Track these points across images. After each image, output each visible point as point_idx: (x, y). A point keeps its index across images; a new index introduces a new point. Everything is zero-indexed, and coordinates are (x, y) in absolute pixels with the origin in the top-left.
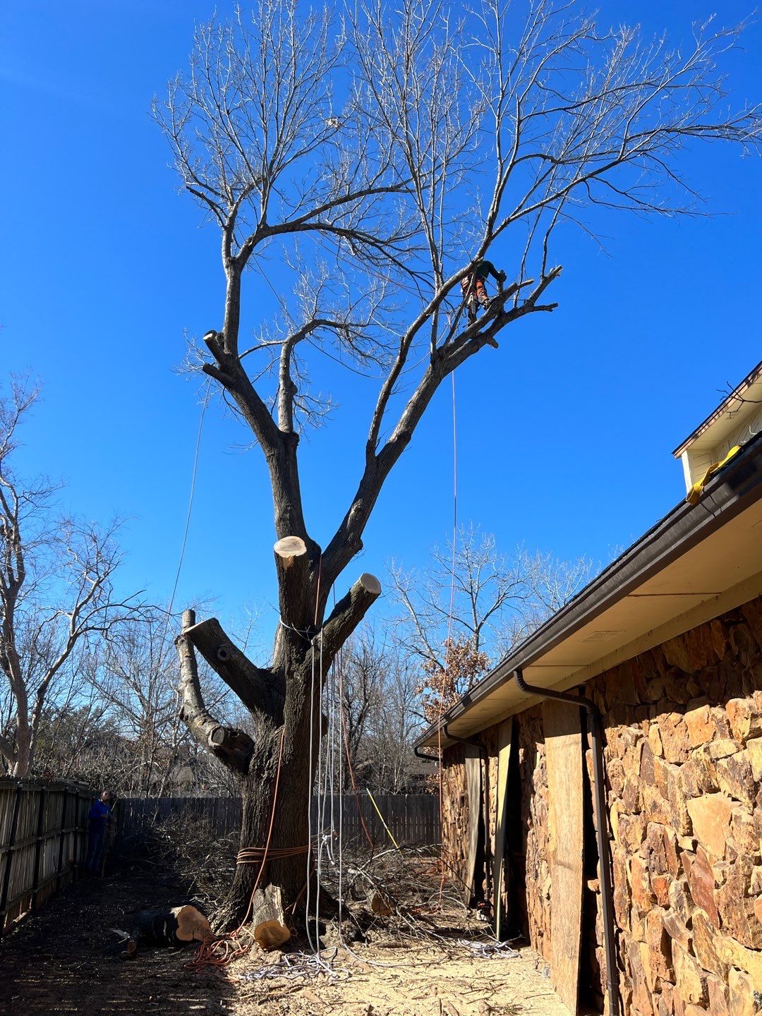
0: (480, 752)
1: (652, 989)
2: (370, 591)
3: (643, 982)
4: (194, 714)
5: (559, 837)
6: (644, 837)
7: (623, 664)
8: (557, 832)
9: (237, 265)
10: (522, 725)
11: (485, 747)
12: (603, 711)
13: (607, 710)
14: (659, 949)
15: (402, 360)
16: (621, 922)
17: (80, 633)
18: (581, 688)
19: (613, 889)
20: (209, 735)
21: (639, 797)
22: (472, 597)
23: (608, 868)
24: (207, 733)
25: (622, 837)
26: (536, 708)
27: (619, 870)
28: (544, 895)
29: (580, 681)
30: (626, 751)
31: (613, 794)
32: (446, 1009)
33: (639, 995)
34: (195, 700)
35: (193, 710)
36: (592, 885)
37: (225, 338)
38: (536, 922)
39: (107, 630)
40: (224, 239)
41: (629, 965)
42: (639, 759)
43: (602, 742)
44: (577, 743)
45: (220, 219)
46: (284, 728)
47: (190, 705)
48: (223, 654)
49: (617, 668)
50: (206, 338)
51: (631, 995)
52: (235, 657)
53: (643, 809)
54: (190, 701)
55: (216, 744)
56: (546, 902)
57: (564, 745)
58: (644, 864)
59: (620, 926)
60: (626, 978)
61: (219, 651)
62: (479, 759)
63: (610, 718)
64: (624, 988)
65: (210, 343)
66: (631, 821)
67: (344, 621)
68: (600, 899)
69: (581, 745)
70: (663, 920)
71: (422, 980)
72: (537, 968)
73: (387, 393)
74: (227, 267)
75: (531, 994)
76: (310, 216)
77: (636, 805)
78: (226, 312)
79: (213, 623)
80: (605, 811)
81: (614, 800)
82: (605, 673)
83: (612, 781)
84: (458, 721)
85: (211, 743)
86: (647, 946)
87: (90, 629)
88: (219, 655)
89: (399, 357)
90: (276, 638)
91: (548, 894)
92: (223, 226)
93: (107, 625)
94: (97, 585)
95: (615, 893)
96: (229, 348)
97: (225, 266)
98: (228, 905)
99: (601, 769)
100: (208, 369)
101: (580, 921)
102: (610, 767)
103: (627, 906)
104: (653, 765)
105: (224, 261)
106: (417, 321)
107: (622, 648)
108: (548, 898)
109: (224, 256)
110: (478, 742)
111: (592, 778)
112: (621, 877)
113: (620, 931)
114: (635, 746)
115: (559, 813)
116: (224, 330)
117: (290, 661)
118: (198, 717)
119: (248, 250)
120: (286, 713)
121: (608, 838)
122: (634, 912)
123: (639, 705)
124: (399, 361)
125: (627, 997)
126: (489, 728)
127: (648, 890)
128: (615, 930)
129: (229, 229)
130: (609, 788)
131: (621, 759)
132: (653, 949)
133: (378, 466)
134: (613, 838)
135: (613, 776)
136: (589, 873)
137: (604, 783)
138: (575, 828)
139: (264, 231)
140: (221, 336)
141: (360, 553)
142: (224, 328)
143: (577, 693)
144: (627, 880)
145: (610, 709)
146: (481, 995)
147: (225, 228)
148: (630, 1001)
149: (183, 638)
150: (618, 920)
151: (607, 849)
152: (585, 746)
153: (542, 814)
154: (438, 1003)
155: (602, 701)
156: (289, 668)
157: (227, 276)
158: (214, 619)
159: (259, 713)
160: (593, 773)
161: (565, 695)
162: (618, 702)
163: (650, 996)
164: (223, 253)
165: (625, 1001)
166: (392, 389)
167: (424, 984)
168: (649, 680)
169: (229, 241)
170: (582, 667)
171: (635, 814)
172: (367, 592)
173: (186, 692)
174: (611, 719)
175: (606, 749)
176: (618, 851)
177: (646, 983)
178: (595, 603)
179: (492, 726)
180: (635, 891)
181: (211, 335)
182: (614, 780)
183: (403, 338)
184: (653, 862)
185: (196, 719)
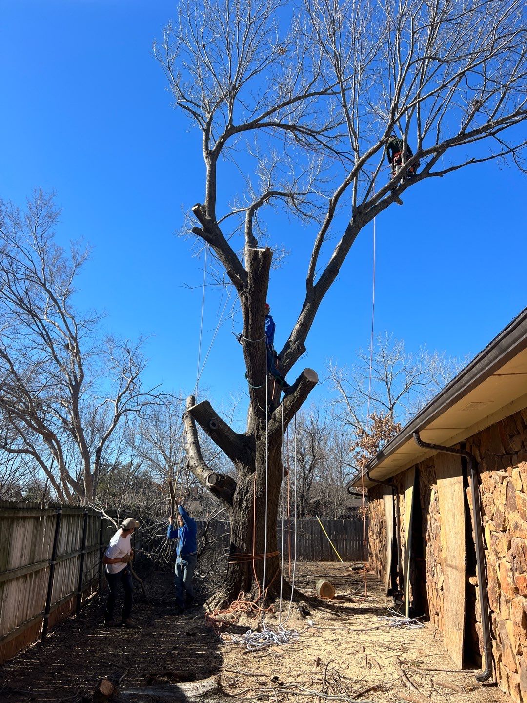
0: (393, 490)
1: (515, 652)
2: (311, 380)
3: (509, 648)
4: (196, 465)
5: (448, 548)
6: (509, 548)
7: (493, 426)
8: (447, 544)
9: (213, 156)
10: (422, 471)
11: (396, 487)
12: (479, 460)
13: (482, 459)
14: (520, 625)
15: (331, 216)
16: (493, 606)
17: (122, 413)
18: (462, 445)
19: (487, 583)
20: (206, 478)
21: (505, 519)
22: (387, 385)
23: (484, 569)
24: (205, 477)
25: (493, 547)
26: (431, 459)
27: (491, 570)
28: (439, 587)
29: (462, 439)
30: (495, 487)
31: (486, 518)
32: (370, 662)
33: (507, 656)
34: (197, 456)
35: (196, 462)
36: (472, 581)
37: (207, 208)
38: (433, 606)
39: (139, 411)
40: (204, 138)
41: (499, 635)
42: (505, 493)
43: (478, 482)
44: (460, 483)
45: (201, 124)
46: (256, 474)
47: (193, 459)
48: (214, 424)
49: (488, 429)
50: (193, 209)
51: (500, 655)
52: (222, 426)
53: (508, 528)
54: (193, 456)
55: (212, 485)
56: (440, 592)
57: (451, 484)
58: (509, 566)
59: (492, 609)
60: (497, 644)
61: (211, 422)
62: (392, 496)
63: (484, 464)
64: (496, 651)
65: (196, 212)
66: (500, 537)
67: (293, 401)
68: (478, 590)
69: (462, 484)
70: (523, 604)
71: (354, 642)
72: (434, 636)
73: (321, 241)
74: (206, 158)
75: (431, 653)
76: (263, 117)
77: (503, 525)
78: (207, 189)
79: (206, 404)
80: (481, 529)
81: (488, 522)
82: (480, 432)
83: (486, 509)
84: (376, 469)
85: (208, 484)
86: (512, 622)
87: (128, 410)
88: (211, 425)
89: (328, 214)
90: (248, 414)
91: (442, 587)
92: (203, 129)
93: (139, 408)
94: (131, 381)
95: (489, 586)
96: (210, 215)
97: (205, 157)
98: (223, 590)
99: (478, 500)
100: (196, 231)
101: (464, 605)
102: (484, 499)
103: (497, 595)
104: (515, 497)
105: (204, 153)
106: (341, 187)
107: (492, 415)
108: (442, 589)
109: (204, 150)
110: (391, 483)
111: (471, 507)
112: (493, 575)
113: (492, 612)
114: (502, 484)
115: (448, 532)
116: (206, 203)
117: (258, 429)
118: (199, 467)
119: (220, 145)
120: (257, 463)
121: (483, 548)
122: (502, 599)
123: (504, 455)
124: (329, 217)
125: (498, 657)
126: (398, 474)
127: (512, 584)
128: (489, 610)
129: (207, 131)
130: (484, 514)
131: (492, 493)
132: (516, 624)
133: (315, 293)
134: (487, 549)
135: (486, 505)
136: (470, 572)
137: (480, 510)
138: (459, 541)
139: (231, 130)
140: (204, 207)
141: (304, 354)
142: (206, 201)
143: (459, 447)
144: (497, 577)
145: (484, 458)
146: (395, 653)
147: (205, 130)
148: (500, 660)
149: (187, 415)
150: (491, 604)
151: (483, 556)
152: (466, 485)
153: (437, 532)
154: (365, 657)
155: (478, 452)
156: (258, 433)
157: (207, 164)
158: (207, 401)
159: (239, 464)
160: (472, 503)
161: (451, 449)
162: (489, 453)
163: (514, 657)
164: (204, 148)
165: (496, 660)
166: (324, 237)
167: (355, 644)
168: (511, 437)
169: (207, 139)
170: (463, 429)
171: (502, 531)
172: (309, 381)
173: (190, 450)
174: (485, 466)
175: (481, 486)
176: (490, 557)
177: (511, 648)
178: (469, 381)
179: (401, 473)
180: (503, 585)
181: (197, 207)
182: (487, 508)
183: (331, 200)
184: (515, 565)
185: (197, 468)
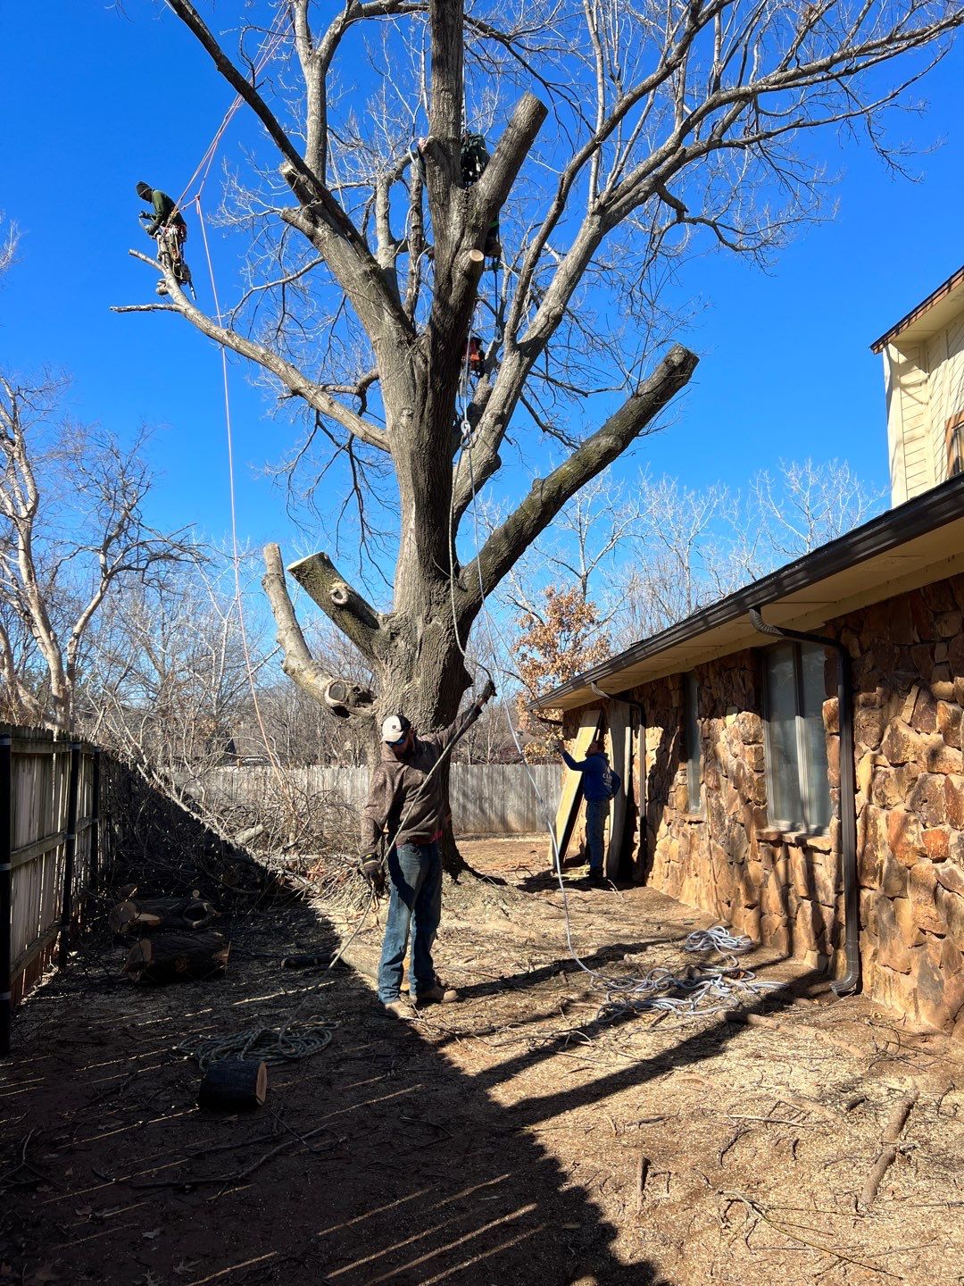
1: (911, 943)
3: (897, 937)
4: (302, 667)
7: (897, 598)
11: (640, 705)
14: (929, 903)
16: (867, 879)
20: (324, 690)
21: (908, 746)
24: (321, 688)
25: (879, 790)
27: (869, 826)
34: (302, 651)
35: (300, 663)
43: (850, 689)
46: (418, 682)
47: (295, 657)
48: (339, 596)
53: (911, 759)
54: (296, 653)
55: (336, 702)
59: (865, 883)
61: (334, 592)
65: (292, 180)
66: (892, 773)
70: (936, 873)
73: (537, 254)
79: (323, 558)
80: (849, 764)
81: (866, 752)
82: (865, 609)
85: (329, 701)
88: (333, 598)
89: (556, 203)
103: (877, 862)
111: (831, 729)
112: (871, 833)
113: (863, 888)
114: (908, 690)
117: (429, 603)
118: (308, 670)
124: (556, 210)
126: (646, 684)
127: (916, 843)
131: (882, 706)
132: (919, 902)
135: (868, 725)
139: (356, 11)
145: (869, 650)
149: (272, 577)
150: (862, 877)
155: (855, 642)
156: (428, 612)
158: (324, 554)
159: (383, 666)
160: (834, 724)
161: (808, 636)
162: (883, 642)
168: (939, 614)
170: (825, 604)
173: (288, 642)
182: (867, 731)
183: (565, 176)
184: (924, 814)
185: (304, 673)
